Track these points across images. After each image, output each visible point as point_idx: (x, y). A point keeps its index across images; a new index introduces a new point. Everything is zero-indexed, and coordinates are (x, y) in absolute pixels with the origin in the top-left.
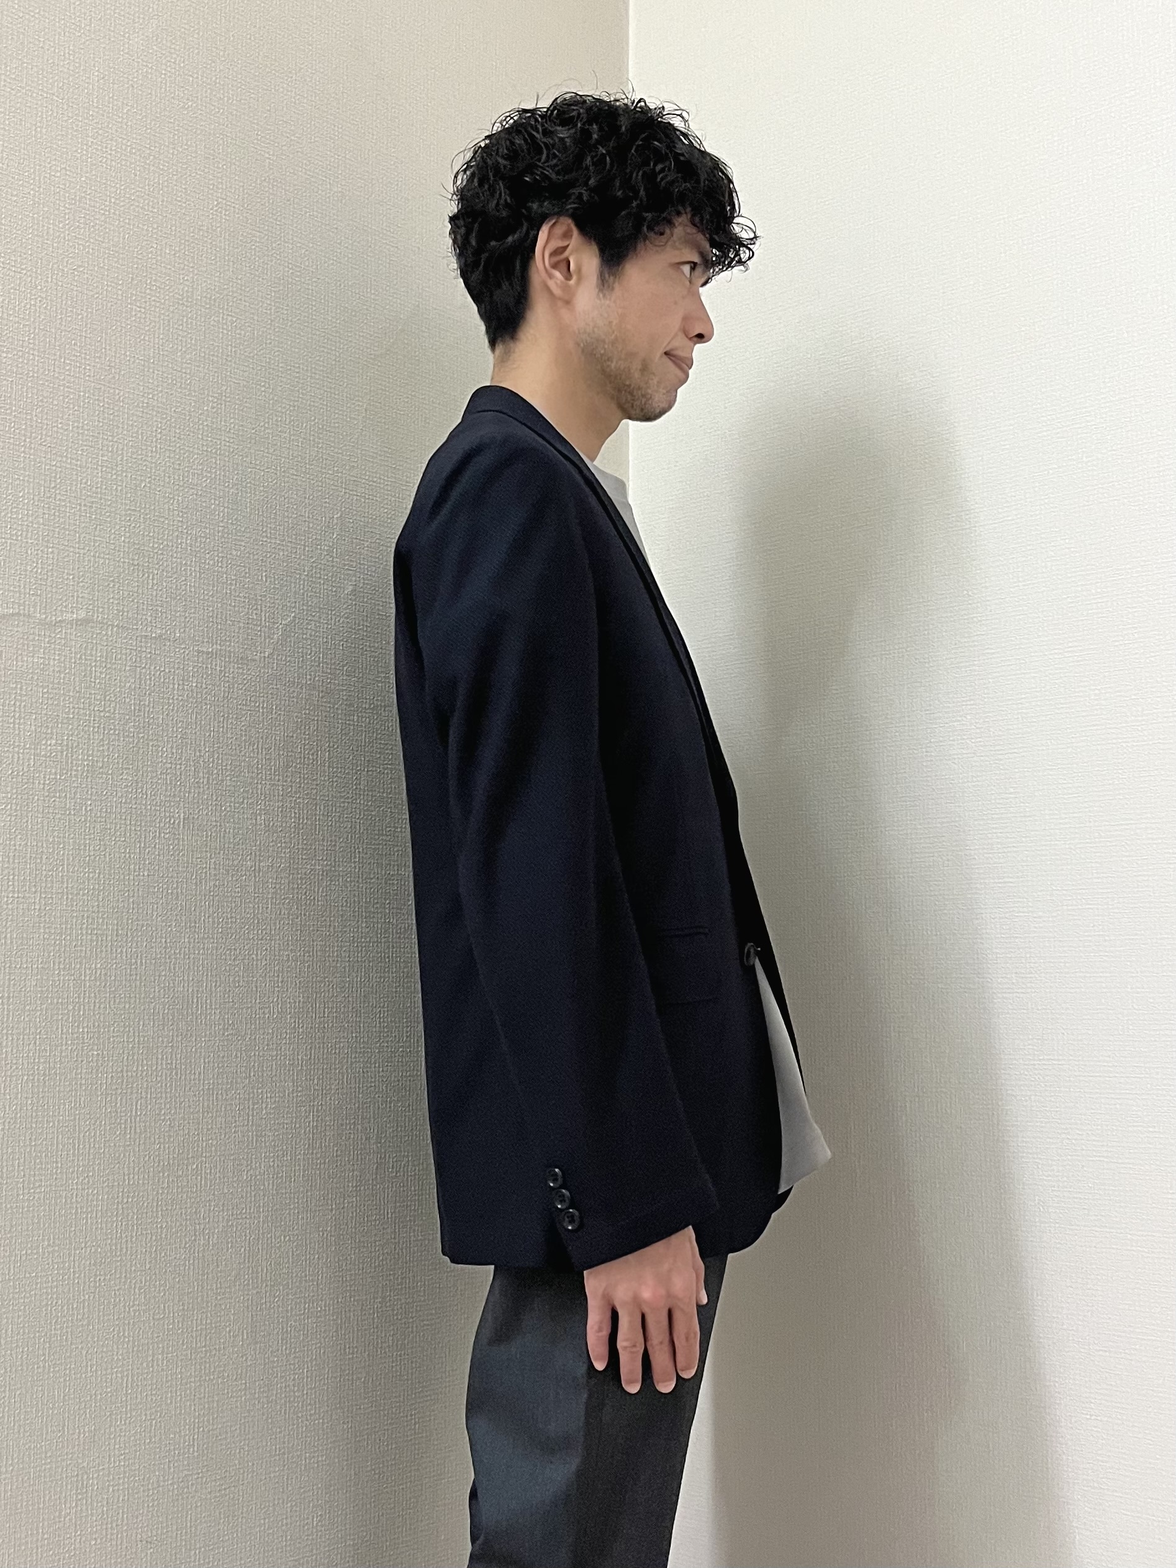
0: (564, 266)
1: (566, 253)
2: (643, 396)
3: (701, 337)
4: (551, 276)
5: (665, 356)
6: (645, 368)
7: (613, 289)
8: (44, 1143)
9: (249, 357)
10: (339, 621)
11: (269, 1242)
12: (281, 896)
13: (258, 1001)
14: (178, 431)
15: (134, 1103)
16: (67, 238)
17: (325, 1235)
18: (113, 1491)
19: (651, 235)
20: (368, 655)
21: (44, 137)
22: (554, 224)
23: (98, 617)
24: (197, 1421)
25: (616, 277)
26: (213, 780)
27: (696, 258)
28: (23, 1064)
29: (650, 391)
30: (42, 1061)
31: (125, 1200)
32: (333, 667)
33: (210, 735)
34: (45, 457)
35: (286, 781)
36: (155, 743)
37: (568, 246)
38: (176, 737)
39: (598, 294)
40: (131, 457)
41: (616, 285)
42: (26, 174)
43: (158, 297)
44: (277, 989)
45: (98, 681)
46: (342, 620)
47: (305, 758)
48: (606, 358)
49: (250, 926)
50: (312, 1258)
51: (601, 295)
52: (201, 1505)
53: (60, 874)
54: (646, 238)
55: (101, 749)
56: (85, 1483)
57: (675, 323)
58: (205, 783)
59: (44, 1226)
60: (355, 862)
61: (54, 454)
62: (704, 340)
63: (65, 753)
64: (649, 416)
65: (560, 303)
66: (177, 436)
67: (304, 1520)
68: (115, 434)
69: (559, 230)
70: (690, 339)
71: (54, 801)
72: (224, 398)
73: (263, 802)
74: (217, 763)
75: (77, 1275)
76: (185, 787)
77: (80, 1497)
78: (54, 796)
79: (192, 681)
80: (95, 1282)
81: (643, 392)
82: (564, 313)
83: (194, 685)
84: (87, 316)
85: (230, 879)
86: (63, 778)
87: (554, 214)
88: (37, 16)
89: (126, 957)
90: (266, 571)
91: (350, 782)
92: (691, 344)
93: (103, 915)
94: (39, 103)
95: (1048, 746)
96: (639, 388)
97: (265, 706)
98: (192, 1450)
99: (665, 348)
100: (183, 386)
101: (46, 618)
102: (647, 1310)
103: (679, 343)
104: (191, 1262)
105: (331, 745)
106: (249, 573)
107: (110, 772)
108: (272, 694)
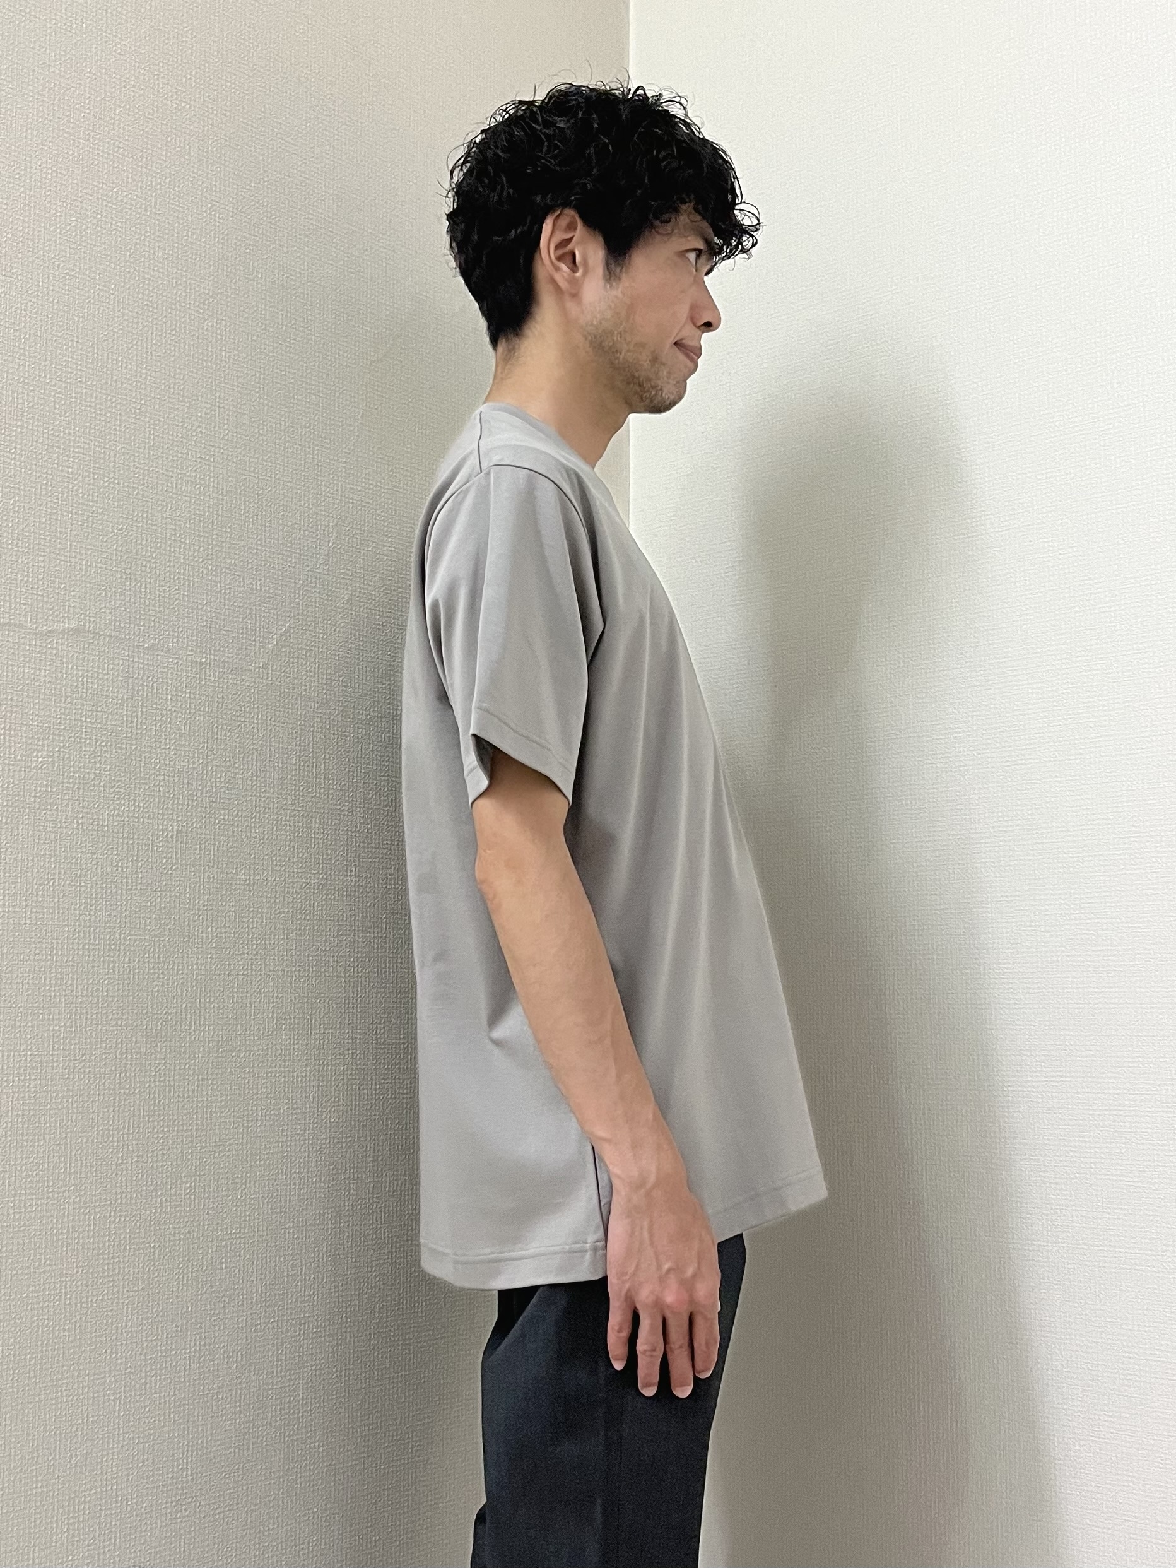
0: (569, 259)
1: (570, 247)
2: (654, 387)
3: (708, 326)
4: (557, 269)
5: (675, 347)
6: (655, 359)
7: (620, 279)
8: (35, 1161)
9: (244, 362)
10: (335, 630)
11: (264, 1261)
12: (276, 911)
13: (252, 1017)
14: (170, 437)
15: (127, 1121)
16: (58, 241)
17: (321, 1255)
18: (105, 1515)
19: (657, 223)
20: (364, 666)
21: (35, 139)
22: (559, 216)
23: (90, 627)
24: (191, 1444)
25: (622, 268)
26: (207, 792)
27: (701, 245)
28: (13, 1081)
29: (659, 383)
30: (33, 1078)
31: (117, 1220)
32: (329, 677)
33: (203, 747)
34: (36, 465)
35: (281, 794)
36: (148, 755)
37: (573, 237)
38: (169, 748)
39: (605, 287)
40: (123, 464)
41: (624, 276)
42: (17, 177)
43: (151, 302)
44: (271, 1005)
45: (90, 691)
46: (338, 629)
47: (300, 770)
48: (615, 350)
49: (244, 941)
50: (307, 1278)
51: (608, 286)
52: (195, 1530)
53: (51, 889)
54: (652, 226)
55: (93, 761)
56: (77, 1507)
57: (683, 312)
58: (199, 795)
59: (35, 1245)
60: (351, 876)
61: (45, 461)
62: (711, 328)
63: (56, 765)
64: (659, 407)
65: (567, 297)
66: (171, 442)
67: (299, 1545)
68: (107, 441)
69: (564, 222)
70: (699, 327)
71: (45, 814)
72: (217, 404)
73: (258, 815)
74: (211, 774)
75: (69, 1296)
76: (179, 799)
77: (71, 1521)
78: (45, 809)
79: (185, 692)
80: (87, 1302)
81: (653, 384)
82: (570, 305)
83: (188, 695)
84: (78, 321)
85: (224, 893)
86: (55, 790)
87: (558, 206)
88: (28, 16)
89: (119, 972)
90: (260, 580)
91: (347, 794)
92: (699, 332)
93: (94, 930)
94: (30, 104)
95: (1056, 757)
96: (649, 380)
97: (260, 717)
98: (185, 1473)
99: (675, 338)
100: (176, 392)
101: (37, 627)
102: (669, 1315)
103: (689, 331)
104: (185, 1282)
105: (327, 757)
106: (244, 581)
107: (102, 784)
108: (267, 705)
